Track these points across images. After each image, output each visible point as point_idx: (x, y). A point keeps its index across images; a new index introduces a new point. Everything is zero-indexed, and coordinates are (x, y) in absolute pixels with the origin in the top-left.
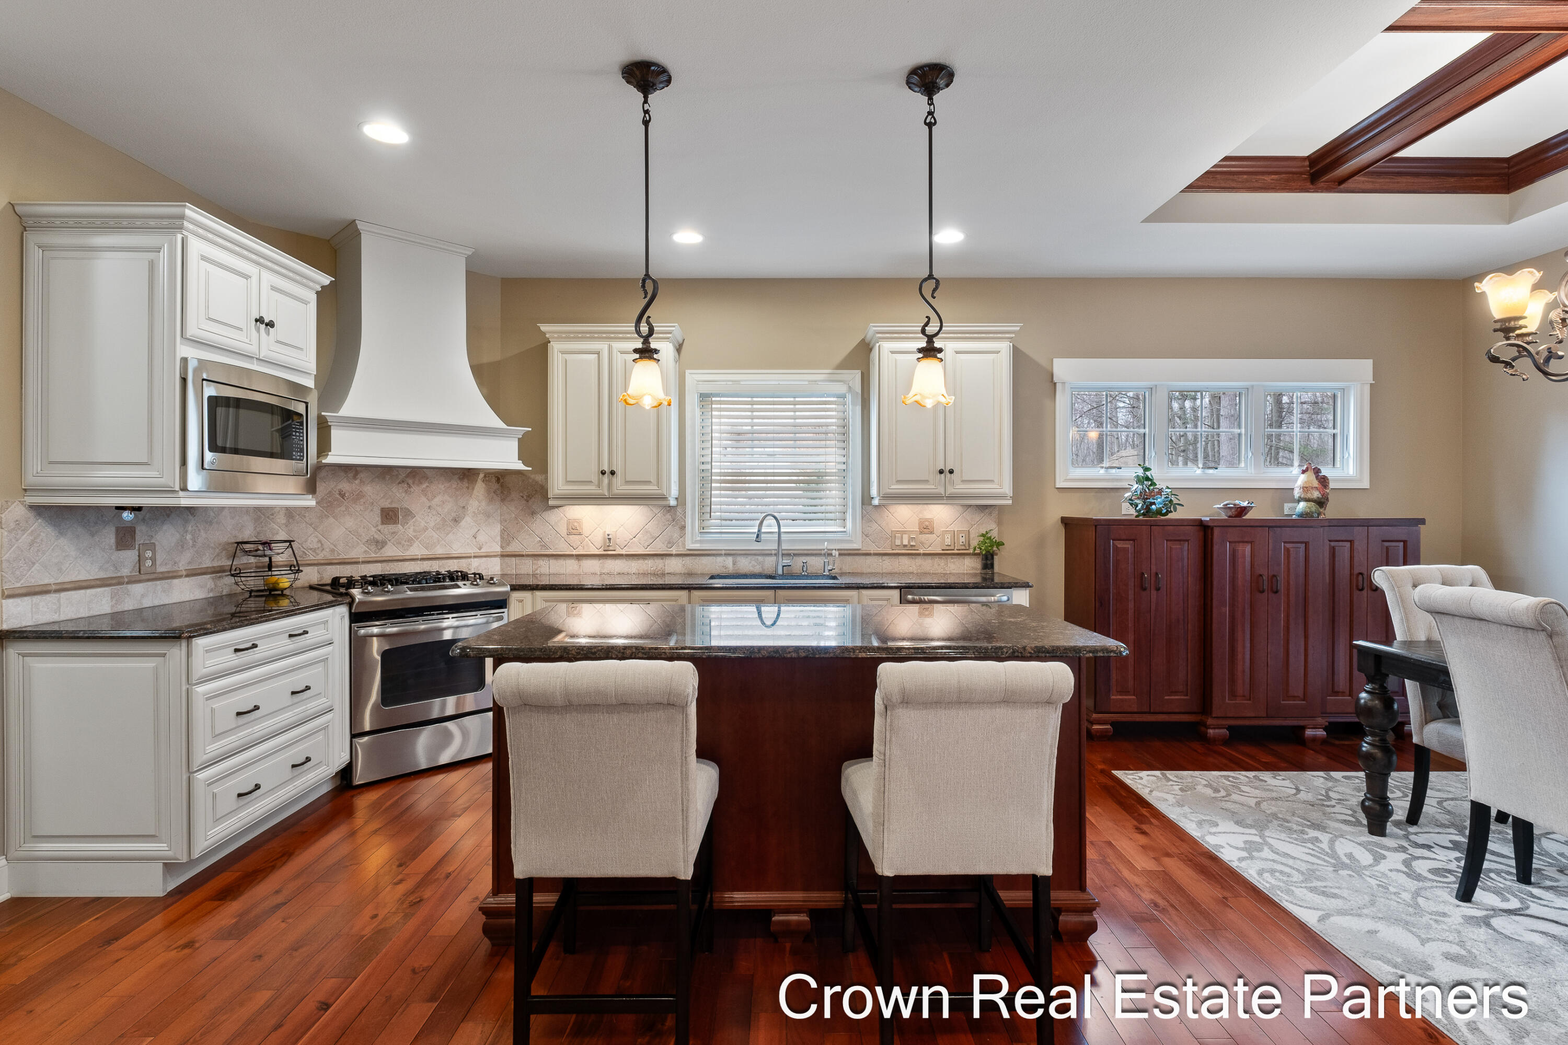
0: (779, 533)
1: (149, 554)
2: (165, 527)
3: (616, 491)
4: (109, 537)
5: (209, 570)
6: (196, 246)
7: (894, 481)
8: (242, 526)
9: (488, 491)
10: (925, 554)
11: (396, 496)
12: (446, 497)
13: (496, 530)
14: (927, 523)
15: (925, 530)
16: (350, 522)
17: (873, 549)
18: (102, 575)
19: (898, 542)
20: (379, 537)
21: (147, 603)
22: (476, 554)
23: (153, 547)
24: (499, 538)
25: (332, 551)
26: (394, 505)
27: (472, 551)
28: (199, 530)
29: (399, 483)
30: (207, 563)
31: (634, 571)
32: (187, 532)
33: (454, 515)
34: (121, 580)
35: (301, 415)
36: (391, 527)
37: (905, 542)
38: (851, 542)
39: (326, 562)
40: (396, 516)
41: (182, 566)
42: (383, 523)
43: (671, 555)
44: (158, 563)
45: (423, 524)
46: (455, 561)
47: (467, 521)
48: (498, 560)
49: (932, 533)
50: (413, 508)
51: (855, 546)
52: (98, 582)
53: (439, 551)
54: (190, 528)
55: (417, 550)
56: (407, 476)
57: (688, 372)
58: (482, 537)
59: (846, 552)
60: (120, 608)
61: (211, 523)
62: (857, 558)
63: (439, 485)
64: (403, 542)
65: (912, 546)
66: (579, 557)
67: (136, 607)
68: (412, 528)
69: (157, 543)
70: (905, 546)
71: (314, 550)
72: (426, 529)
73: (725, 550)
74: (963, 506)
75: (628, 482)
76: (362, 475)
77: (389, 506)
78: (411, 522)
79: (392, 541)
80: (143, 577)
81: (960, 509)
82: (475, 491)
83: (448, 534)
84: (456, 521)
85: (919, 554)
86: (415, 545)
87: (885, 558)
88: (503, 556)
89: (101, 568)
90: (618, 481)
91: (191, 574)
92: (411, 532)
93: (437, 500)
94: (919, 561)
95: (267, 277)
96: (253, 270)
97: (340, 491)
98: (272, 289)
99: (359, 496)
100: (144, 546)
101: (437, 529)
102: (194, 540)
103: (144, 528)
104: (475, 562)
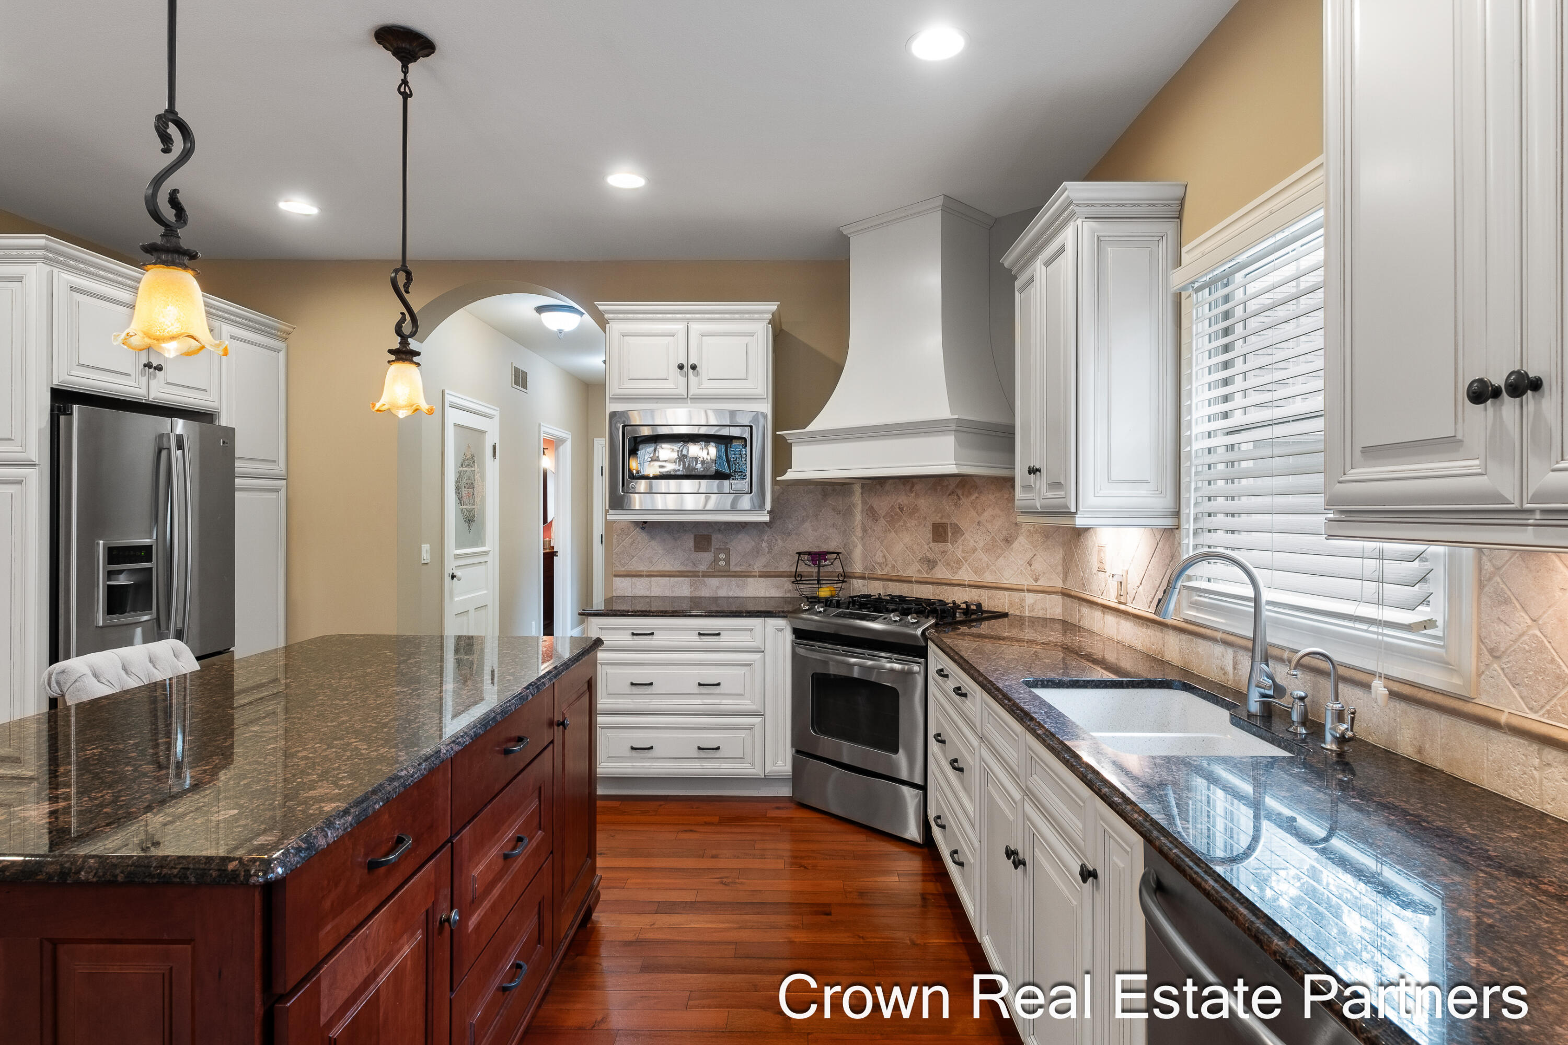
0: (1257, 600)
1: (722, 556)
2: (740, 536)
4: (690, 542)
5: (785, 574)
8: (828, 538)
11: (948, 509)
12: (997, 511)
13: (1058, 556)
16: (907, 538)
18: (683, 568)
20: (930, 556)
21: (722, 593)
22: (1030, 588)
23: (727, 552)
25: (893, 567)
26: (944, 521)
27: (1026, 581)
28: (776, 540)
29: (950, 495)
30: (782, 567)
32: (762, 540)
33: (1005, 533)
34: (697, 574)
35: (745, 439)
36: (939, 546)
39: (888, 577)
40: (946, 532)
41: (757, 567)
42: (934, 541)
44: (732, 563)
45: (972, 543)
46: (1006, 593)
47: (1022, 542)
48: (1058, 598)
50: (963, 524)
52: (678, 573)
53: (989, 578)
54: (766, 538)
55: (965, 575)
56: (957, 486)
57: (1188, 246)
58: (1038, 565)
60: (697, 594)
61: (789, 534)
64: (952, 563)
66: (1104, 608)
67: (712, 595)
68: (961, 547)
69: (731, 548)
71: (880, 564)
72: (974, 550)
73: (1225, 632)
76: (917, 487)
77: (939, 521)
78: (960, 541)
79: (942, 560)
80: (717, 574)
83: (997, 558)
84: (1008, 541)
86: (964, 568)
88: (1066, 594)
89: (682, 564)
90: (1043, 482)
91: (764, 575)
92: (960, 554)
93: (986, 515)
95: (696, 327)
96: (679, 327)
97: (900, 505)
98: (702, 335)
99: (915, 510)
100: (719, 550)
101: (987, 550)
102: (770, 548)
103: (720, 536)
104: (1030, 598)
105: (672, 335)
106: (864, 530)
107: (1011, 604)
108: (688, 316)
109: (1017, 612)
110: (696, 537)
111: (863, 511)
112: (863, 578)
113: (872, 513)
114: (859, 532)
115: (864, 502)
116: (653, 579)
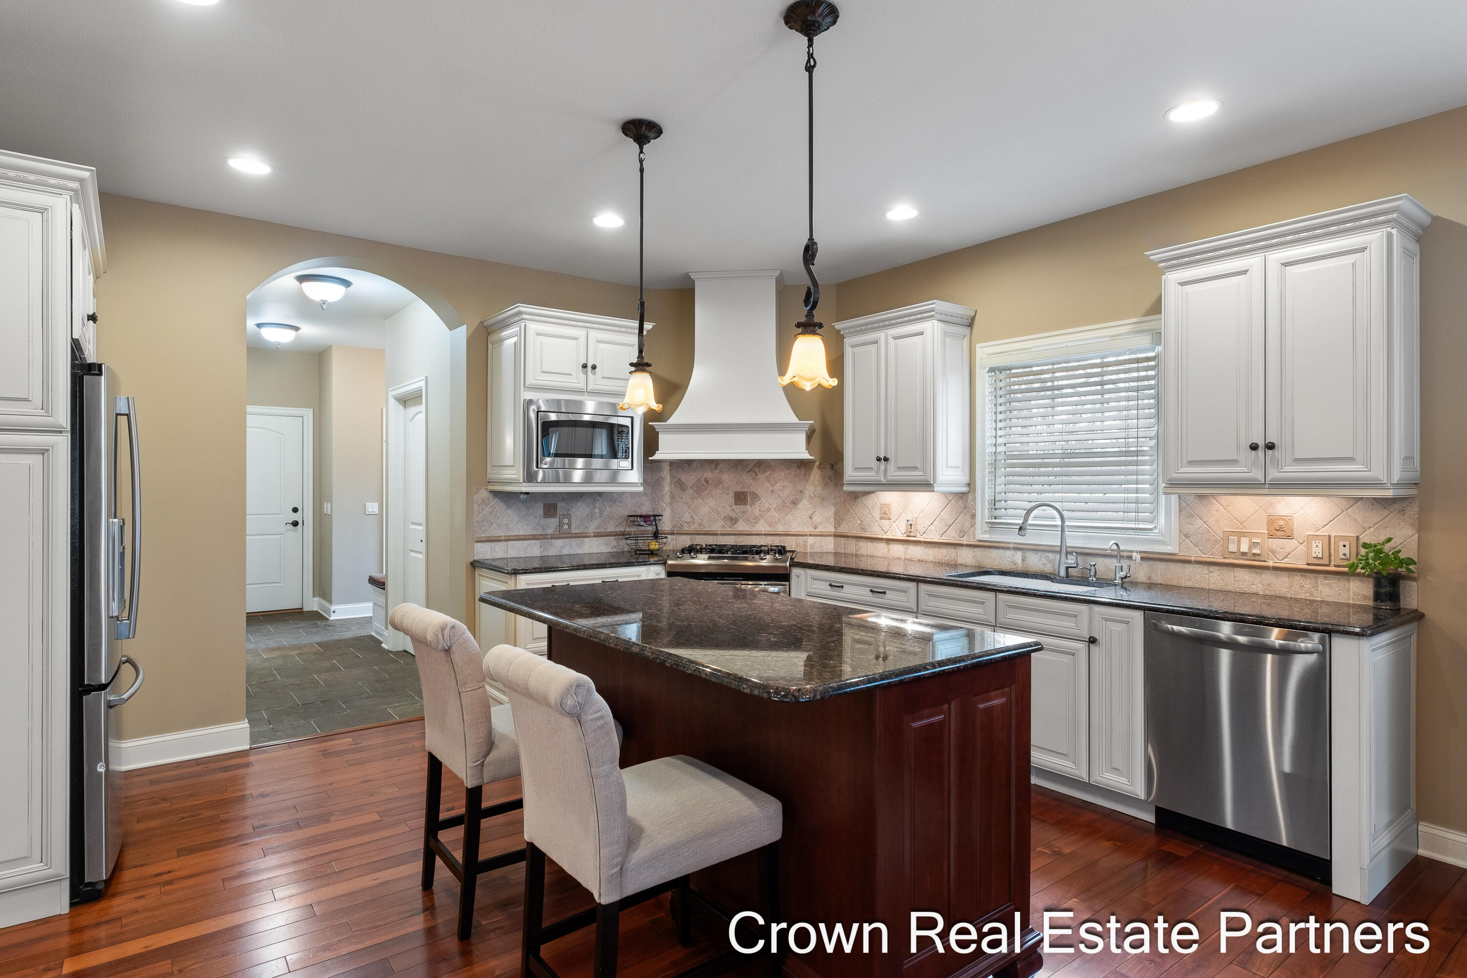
0: (1063, 527)
1: (566, 521)
2: (578, 504)
3: (890, 478)
4: (540, 511)
5: (612, 534)
6: (533, 327)
7: (1185, 462)
8: (641, 504)
9: (823, 477)
10: (1276, 569)
11: (747, 482)
12: (786, 484)
13: (830, 512)
14: (1281, 523)
15: (1279, 533)
16: (712, 502)
17: (1195, 554)
18: (534, 532)
19: (1233, 548)
20: (733, 515)
21: (565, 552)
22: (811, 533)
23: (569, 516)
24: (832, 520)
25: (700, 524)
26: (744, 490)
27: (808, 530)
28: (605, 507)
29: (749, 471)
30: (611, 528)
31: (931, 559)
32: (595, 507)
33: (792, 498)
34: (546, 537)
35: (627, 427)
36: (741, 508)
37: (1244, 548)
38: (1163, 543)
39: (696, 532)
40: (746, 498)
41: (592, 529)
42: (736, 504)
43: (962, 545)
44: (573, 526)
45: (767, 505)
46: (793, 538)
47: (805, 503)
48: (831, 539)
49: (1289, 537)
50: (759, 492)
51: (1169, 549)
52: (531, 537)
53: (780, 529)
54: (598, 505)
55: (762, 527)
56: (755, 466)
57: (978, 346)
58: (817, 518)
59: (1156, 556)
60: (546, 554)
61: (615, 502)
62: (1172, 566)
63: (780, 474)
64: (751, 520)
65: (1255, 554)
66: (889, 541)
67: (557, 554)
68: (758, 508)
69: (572, 514)
70: (1244, 554)
71: (688, 523)
72: (769, 510)
73: (1014, 543)
74: (1347, 498)
75: (900, 468)
76: (720, 466)
77: (740, 490)
78: (757, 504)
79: (743, 518)
80: (562, 536)
81: (1343, 503)
82: (811, 478)
83: (787, 515)
84: (795, 503)
85: (1267, 568)
86: (760, 522)
87: (1212, 568)
88: (836, 536)
89: (533, 529)
90: (891, 466)
91: (597, 535)
92: (757, 513)
93: (778, 486)
94: (1268, 578)
95: (594, 335)
96: (581, 333)
97: (706, 479)
98: (598, 341)
99: (720, 482)
100: (564, 516)
101: (778, 509)
102: (601, 513)
103: (563, 504)
104: (811, 540)
105: (576, 339)
106: (673, 497)
107: (797, 545)
108: (588, 325)
109: (802, 550)
110: (544, 505)
111: (671, 483)
112: (672, 534)
113: (680, 485)
114: (667, 499)
115: (672, 477)
116: (509, 542)
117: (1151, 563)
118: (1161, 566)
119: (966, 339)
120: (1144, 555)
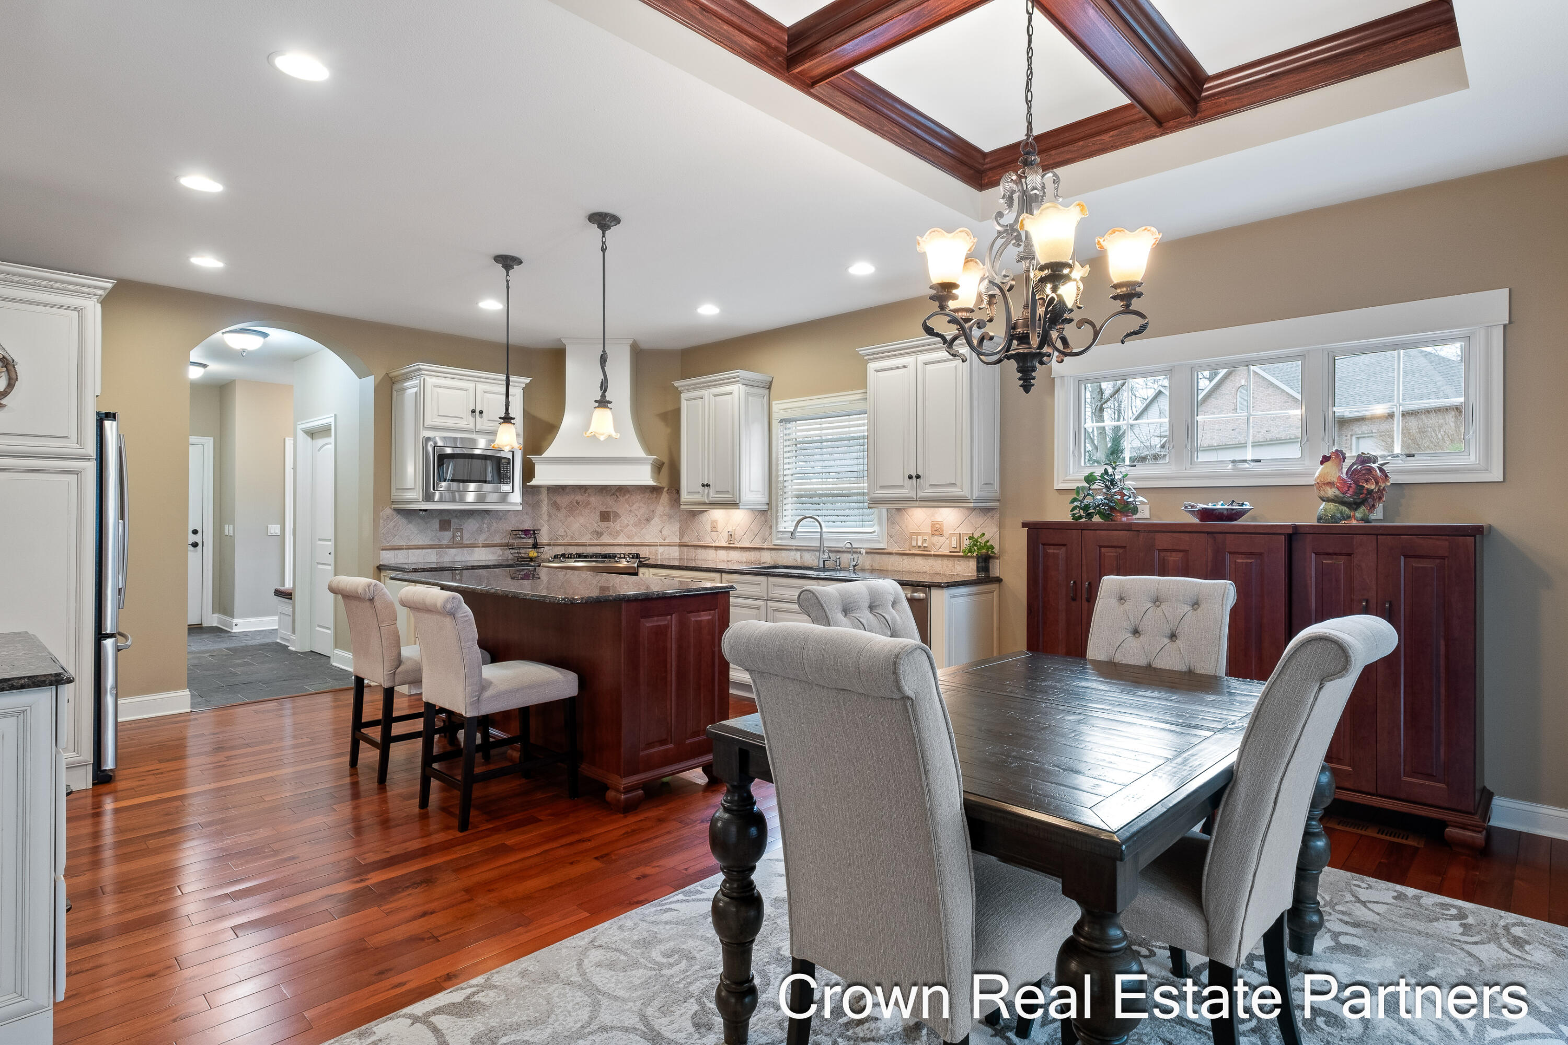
0: (821, 533)
1: (459, 534)
2: (470, 520)
3: (711, 499)
4: (436, 524)
5: (498, 545)
6: (430, 381)
7: (878, 486)
8: (522, 521)
9: (670, 500)
10: (935, 556)
11: (610, 503)
12: (641, 504)
13: (676, 527)
14: (938, 526)
15: (937, 533)
16: (582, 520)
17: (895, 549)
18: (431, 543)
19: (914, 544)
20: (599, 530)
21: (458, 559)
22: (661, 544)
23: (461, 531)
24: (678, 533)
25: (572, 537)
26: (608, 510)
27: (659, 541)
28: (492, 523)
29: (611, 495)
30: (497, 540)
31: (744, 560)
32: (484, 523)
33: (646, 516)
34: (443, 546)
35: (509, 459)
37: (920, 544)
38: (878, 541)
39: (569, 543)
40: (609, 516)
41: (481, 540)
42: (601, 521)
43: (763, 549)
44: (465, 539)
45: (626, 522)
47: (656, 520)
48: (677, 548)
49: (941, 535)
50: (620, 511)
51: (881, 546)
52: (428, 547)
53: (636, 540)
54: (486, 520)
55: (622, 539)
56: (616, 490)
57: (774, 403)
58: (665, 532)
59: (875, 551)
60: (441, 560)
61: (500, 519)
62: (884, 556)
63: (637, 497)
64: (613, 533)
65: (925, 547)
66: (717, 548)
67: (451, 560)
68: (619, 524)
69: (464, 528)
70: (920, 547)
71: (562, 536)
72: (628, 525)
73: (795, 546)
74: (968, 509)
75: (718, 492)
76: (589, 491)
77: (605, 510)
78: (618, 521)
79: (607, 532)
80: (456, 546)
81: (966, 512)
82: (661, 500)
83: (642, 529)
84: (648, 520)
85: (930, 555)
86: (621, 535)
87: (905, 557)
88: (680, 545)
89: (431, 539)
90: (712, 490)
91: (486, 546)
92: (618, 528)
93: (635, 507)
94: (931, 561)
95: (481, 387)
96: (470, 385)
97: (577, 501)
98: (485, 392)
99: (588, 503)
100: (457, 530)
101: (635, 525)
102: (489, 528)
103: (456, 519)
104: (661, 549)
105: (466, 390)
106: (550, 516)
107: (650, 553)
108: (476, 379)
109: (654, 557)
110: (440, 521)
111: (548, 504)
112: (548, 545)
113: (556, 506)
114: (545, 517)
115: (549, 499)
116: (410, 551)
117: (873, 555)
118: (877, 556)
119: (765, 398)
120: (868, 550)
